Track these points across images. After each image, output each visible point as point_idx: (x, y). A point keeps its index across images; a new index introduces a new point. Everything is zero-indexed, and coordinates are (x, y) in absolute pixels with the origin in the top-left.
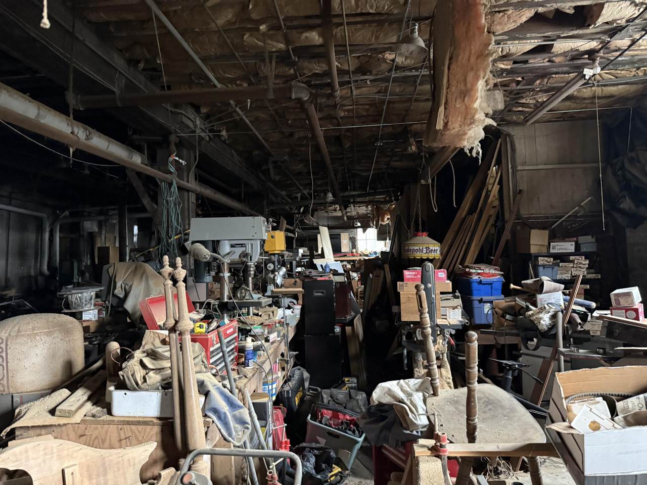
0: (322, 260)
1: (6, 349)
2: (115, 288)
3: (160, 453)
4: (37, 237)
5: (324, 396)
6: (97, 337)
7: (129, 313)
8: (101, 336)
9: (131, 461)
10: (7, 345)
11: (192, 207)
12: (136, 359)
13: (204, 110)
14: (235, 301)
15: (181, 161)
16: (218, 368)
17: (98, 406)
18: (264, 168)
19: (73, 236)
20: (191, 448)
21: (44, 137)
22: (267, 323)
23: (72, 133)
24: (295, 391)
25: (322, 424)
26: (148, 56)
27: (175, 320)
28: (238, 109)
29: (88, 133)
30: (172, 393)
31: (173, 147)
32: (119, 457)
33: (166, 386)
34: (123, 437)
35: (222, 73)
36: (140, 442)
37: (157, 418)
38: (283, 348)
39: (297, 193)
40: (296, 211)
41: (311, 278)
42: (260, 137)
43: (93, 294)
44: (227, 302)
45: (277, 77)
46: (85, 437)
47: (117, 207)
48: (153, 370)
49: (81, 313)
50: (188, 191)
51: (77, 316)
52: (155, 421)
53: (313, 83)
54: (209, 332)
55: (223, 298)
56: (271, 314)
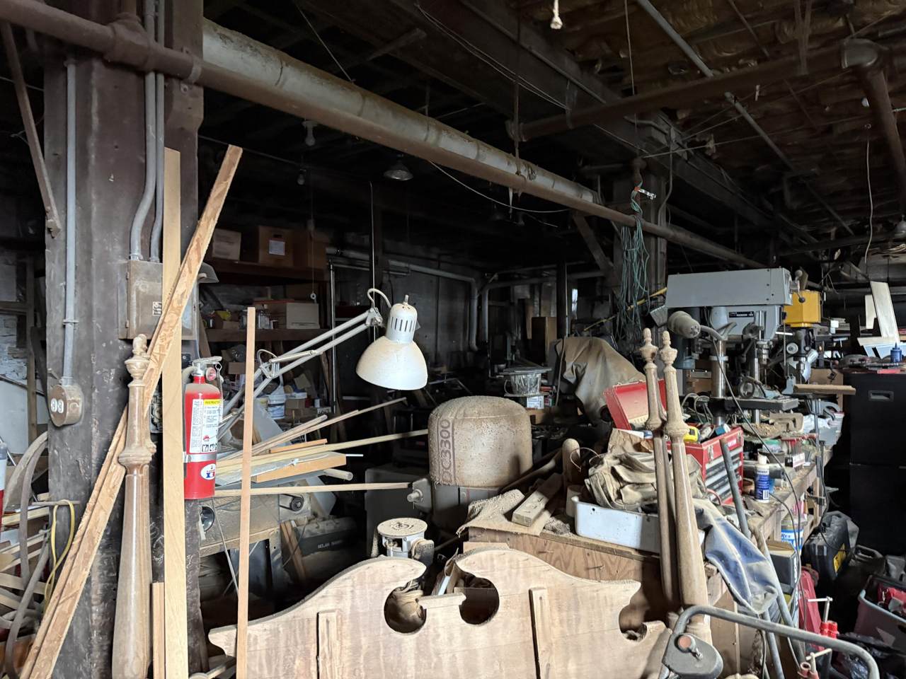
0: (875, 339)
1: (453, 434)
2: (564, 370)
3: (641, 599)
4: (465, 306)
5: (892, 566)
6: (542, 430)
7: (581, 402)
8: (547, 429)
9: (608, 599)
10: (453, 430)
11: (662, 259)
12: (605, 464)
13: (682, 115)
14: (736, 399)
15: (648, 194)
16: (719, 493)
17: (558, 519)
18: (773, 190)
19: (503, 304)
20: (687, 601)
21: (489, 182)
22: (788, 436)
23: (518, 173)
24: (834, 549)
25: (887, 609)
26: (608, 51)
27: (662, 420)
28: (738, 105)
29: (530, 173)
30: (658, 521)
31: (638, 175)
32: (593, 591)
33: (649, 509)
34: (591, 564)
35: (715, 52)
36: (613, 578)
37: (636, 550)
38: (814, 479)
39: (829, 227)
40: (825, 258)
41: (865, 369)
42: (770, 142)
43: (539, 376)
44: (723, 400)
45: (811, 39)
46: (545, 554)
47: (554, 266)
48: (629, 483)
49: (525, 398)
50: (656, 236)
51: (522, 401)
52: (633, 553)
53: (880, 35)
54: (702, 441)
55: (716, 394)
56: (791, 424)
